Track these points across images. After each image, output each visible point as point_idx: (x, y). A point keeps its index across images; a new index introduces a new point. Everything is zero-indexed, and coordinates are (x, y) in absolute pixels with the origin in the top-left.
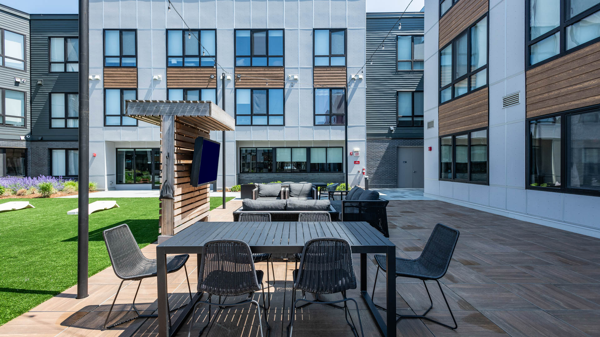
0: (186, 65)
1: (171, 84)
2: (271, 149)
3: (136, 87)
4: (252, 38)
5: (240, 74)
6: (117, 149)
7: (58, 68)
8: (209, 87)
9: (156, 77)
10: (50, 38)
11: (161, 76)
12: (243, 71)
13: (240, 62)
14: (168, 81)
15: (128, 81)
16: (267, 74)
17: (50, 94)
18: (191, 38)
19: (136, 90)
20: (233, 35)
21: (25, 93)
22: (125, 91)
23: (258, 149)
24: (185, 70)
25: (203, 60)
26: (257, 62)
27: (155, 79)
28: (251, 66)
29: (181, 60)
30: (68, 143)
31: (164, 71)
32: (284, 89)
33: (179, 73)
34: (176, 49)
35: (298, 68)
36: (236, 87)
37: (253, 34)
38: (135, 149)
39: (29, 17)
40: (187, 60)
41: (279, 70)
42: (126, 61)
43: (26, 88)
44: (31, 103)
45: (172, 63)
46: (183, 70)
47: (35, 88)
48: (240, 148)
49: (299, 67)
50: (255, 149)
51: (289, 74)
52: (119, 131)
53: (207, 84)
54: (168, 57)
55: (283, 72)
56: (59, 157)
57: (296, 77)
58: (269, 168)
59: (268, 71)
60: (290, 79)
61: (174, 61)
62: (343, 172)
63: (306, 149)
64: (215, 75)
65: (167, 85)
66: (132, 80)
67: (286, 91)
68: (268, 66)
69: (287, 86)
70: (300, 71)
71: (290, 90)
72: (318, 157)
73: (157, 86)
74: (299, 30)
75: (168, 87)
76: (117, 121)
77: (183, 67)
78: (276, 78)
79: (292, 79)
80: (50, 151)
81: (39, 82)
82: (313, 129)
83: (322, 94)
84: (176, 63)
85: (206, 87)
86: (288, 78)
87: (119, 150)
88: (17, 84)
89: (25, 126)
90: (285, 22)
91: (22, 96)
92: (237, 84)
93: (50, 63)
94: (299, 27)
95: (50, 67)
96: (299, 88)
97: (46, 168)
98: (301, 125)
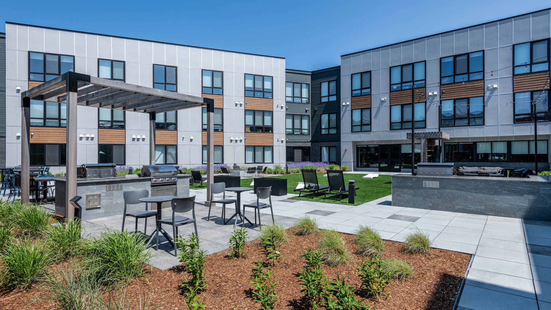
0: (403, 88)
1: (393, 102)
2: (472, 143)
3: (370, 107)
4: (455, 62)
5: (444, 90)
6: (357, 145)
7: (324, 100)
8: (420, 101)
9: (383, 99)
10: (321, 83)
11: (386, 98)
12: (447, 87)
13: (445, 81)
14: (391, 101)
15: (366, 104)
16: (468, 87)
17: (321, 115)
18: (408, 71)
19: (370, 108)
20: (439, 62)
21: (309, 116)
22: (363, 110)
23: (459, 143)
24: (403, 92)
25: (415, 83)
26: (458, 79)
27: (383, 101)
28: (454, 83)
29: (400, 85)
30: (330, 143)
31: (388, 94)
32: (484, 96)
33: (399, 94)
34: (396, 78)
35: (497, 79)
36: (441, 99)
37: (456, 58)
38: (367, 145)
39: (311, 73)
40: (403, 85)
41: (480, 82)
42: (364, 91)
43: (309, 113)
44: (312, 121)
45: (394, 88)
46: (401, 92)
47: (314, 112)
48: (444, 143)
49: (498, 77)
50: (457, 143)
51: (488, 85)
52: (360, 135)
53: (419, 99)
54: (391, 85)
55: (483, 84)
56: (325, 151)
57: (495, 86)
58: (470, 158)
59: (469, 84)
60: (489, 88)
61: (395, 87)
62: (548, 162)
63: (506, 142)
64: (425, 93)
65: (390, 103)
66: (368, 103)
67: (486, 98)
68: (469, 81)
69: (487, 94)
70: (499, 81)
71: (489, 97)
72: (519, 149)
73: (384, 105)
74: (498, 48)
75: (391, 104)
76: (358, 129)
77: (401, 90)
78: (477, 88)
79: (491, 88)
80: (321, 147)
81: (316, 109)
82: (513, 126)
83: (523, 97)
84: (396, 88)
85: (418, 101)
86: (488, 87)
87: (358, 146)
88: (306, 111)
89: (309, 134)
90: (485, 45)
91: (307, 118)
92: (442, 97)
93: (321, 97)
94: (498, 46)
95: (321, 100)
96: (499, 94)
97: (319, 158)
98: (500, 123)
